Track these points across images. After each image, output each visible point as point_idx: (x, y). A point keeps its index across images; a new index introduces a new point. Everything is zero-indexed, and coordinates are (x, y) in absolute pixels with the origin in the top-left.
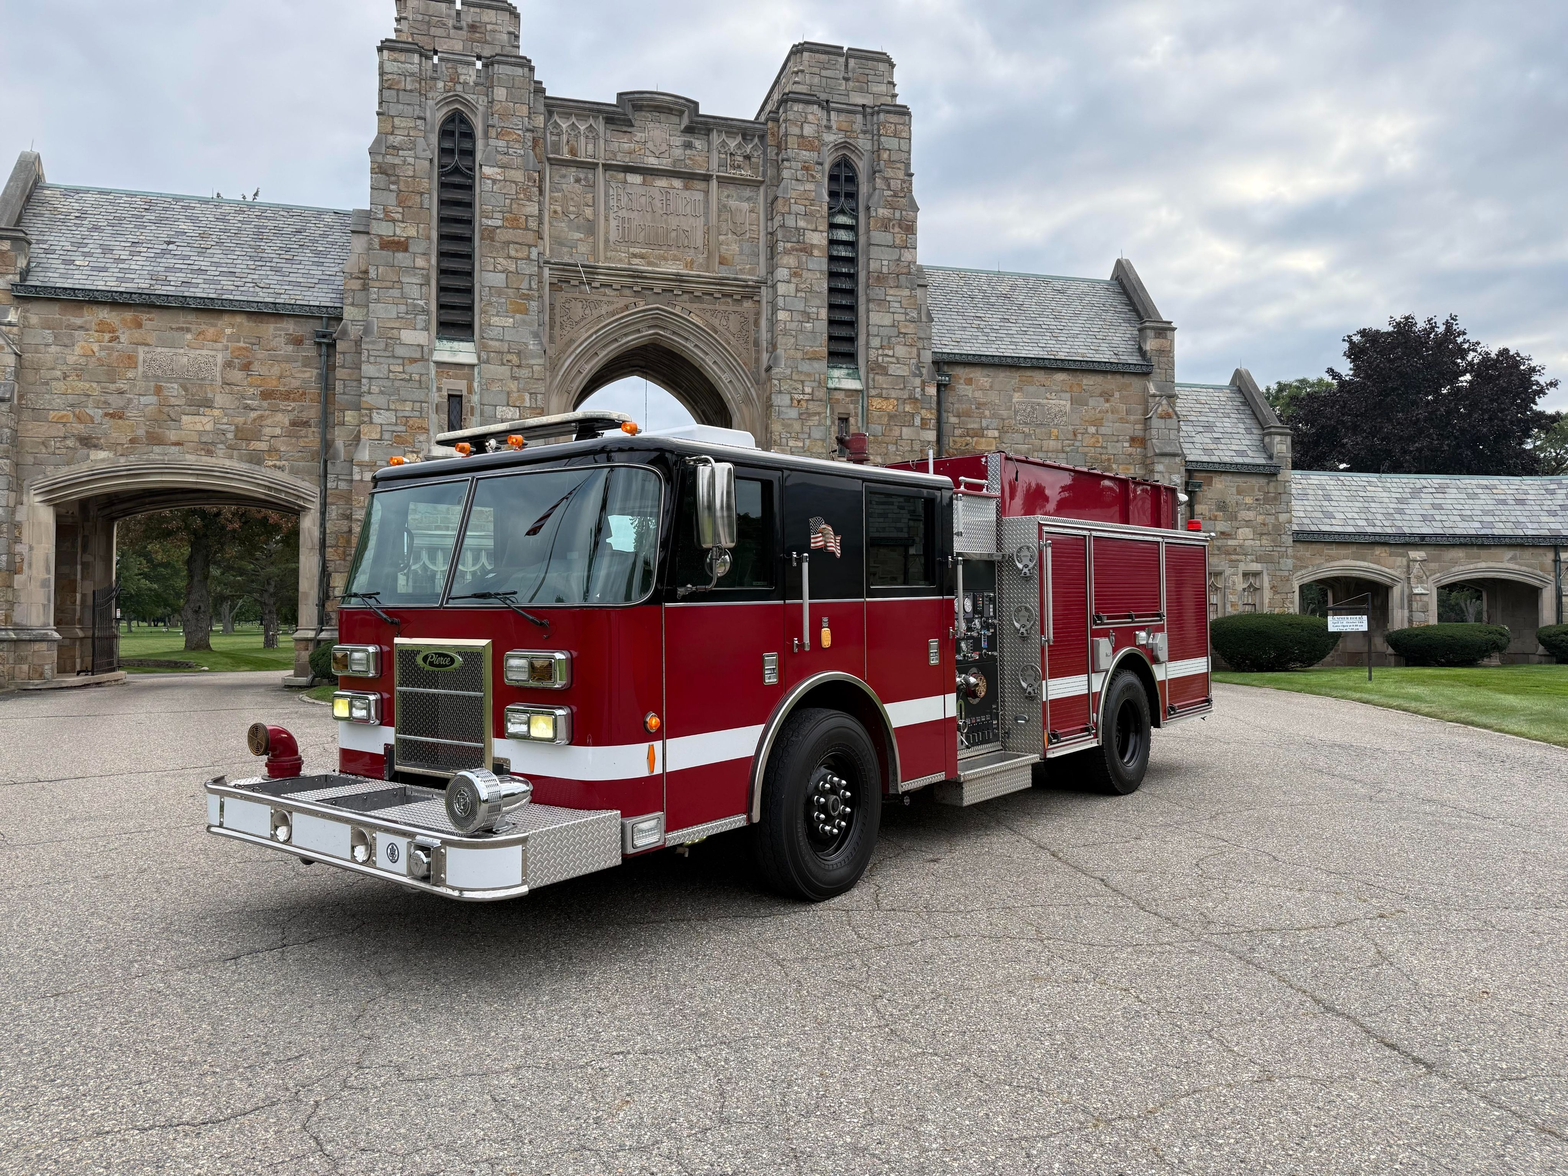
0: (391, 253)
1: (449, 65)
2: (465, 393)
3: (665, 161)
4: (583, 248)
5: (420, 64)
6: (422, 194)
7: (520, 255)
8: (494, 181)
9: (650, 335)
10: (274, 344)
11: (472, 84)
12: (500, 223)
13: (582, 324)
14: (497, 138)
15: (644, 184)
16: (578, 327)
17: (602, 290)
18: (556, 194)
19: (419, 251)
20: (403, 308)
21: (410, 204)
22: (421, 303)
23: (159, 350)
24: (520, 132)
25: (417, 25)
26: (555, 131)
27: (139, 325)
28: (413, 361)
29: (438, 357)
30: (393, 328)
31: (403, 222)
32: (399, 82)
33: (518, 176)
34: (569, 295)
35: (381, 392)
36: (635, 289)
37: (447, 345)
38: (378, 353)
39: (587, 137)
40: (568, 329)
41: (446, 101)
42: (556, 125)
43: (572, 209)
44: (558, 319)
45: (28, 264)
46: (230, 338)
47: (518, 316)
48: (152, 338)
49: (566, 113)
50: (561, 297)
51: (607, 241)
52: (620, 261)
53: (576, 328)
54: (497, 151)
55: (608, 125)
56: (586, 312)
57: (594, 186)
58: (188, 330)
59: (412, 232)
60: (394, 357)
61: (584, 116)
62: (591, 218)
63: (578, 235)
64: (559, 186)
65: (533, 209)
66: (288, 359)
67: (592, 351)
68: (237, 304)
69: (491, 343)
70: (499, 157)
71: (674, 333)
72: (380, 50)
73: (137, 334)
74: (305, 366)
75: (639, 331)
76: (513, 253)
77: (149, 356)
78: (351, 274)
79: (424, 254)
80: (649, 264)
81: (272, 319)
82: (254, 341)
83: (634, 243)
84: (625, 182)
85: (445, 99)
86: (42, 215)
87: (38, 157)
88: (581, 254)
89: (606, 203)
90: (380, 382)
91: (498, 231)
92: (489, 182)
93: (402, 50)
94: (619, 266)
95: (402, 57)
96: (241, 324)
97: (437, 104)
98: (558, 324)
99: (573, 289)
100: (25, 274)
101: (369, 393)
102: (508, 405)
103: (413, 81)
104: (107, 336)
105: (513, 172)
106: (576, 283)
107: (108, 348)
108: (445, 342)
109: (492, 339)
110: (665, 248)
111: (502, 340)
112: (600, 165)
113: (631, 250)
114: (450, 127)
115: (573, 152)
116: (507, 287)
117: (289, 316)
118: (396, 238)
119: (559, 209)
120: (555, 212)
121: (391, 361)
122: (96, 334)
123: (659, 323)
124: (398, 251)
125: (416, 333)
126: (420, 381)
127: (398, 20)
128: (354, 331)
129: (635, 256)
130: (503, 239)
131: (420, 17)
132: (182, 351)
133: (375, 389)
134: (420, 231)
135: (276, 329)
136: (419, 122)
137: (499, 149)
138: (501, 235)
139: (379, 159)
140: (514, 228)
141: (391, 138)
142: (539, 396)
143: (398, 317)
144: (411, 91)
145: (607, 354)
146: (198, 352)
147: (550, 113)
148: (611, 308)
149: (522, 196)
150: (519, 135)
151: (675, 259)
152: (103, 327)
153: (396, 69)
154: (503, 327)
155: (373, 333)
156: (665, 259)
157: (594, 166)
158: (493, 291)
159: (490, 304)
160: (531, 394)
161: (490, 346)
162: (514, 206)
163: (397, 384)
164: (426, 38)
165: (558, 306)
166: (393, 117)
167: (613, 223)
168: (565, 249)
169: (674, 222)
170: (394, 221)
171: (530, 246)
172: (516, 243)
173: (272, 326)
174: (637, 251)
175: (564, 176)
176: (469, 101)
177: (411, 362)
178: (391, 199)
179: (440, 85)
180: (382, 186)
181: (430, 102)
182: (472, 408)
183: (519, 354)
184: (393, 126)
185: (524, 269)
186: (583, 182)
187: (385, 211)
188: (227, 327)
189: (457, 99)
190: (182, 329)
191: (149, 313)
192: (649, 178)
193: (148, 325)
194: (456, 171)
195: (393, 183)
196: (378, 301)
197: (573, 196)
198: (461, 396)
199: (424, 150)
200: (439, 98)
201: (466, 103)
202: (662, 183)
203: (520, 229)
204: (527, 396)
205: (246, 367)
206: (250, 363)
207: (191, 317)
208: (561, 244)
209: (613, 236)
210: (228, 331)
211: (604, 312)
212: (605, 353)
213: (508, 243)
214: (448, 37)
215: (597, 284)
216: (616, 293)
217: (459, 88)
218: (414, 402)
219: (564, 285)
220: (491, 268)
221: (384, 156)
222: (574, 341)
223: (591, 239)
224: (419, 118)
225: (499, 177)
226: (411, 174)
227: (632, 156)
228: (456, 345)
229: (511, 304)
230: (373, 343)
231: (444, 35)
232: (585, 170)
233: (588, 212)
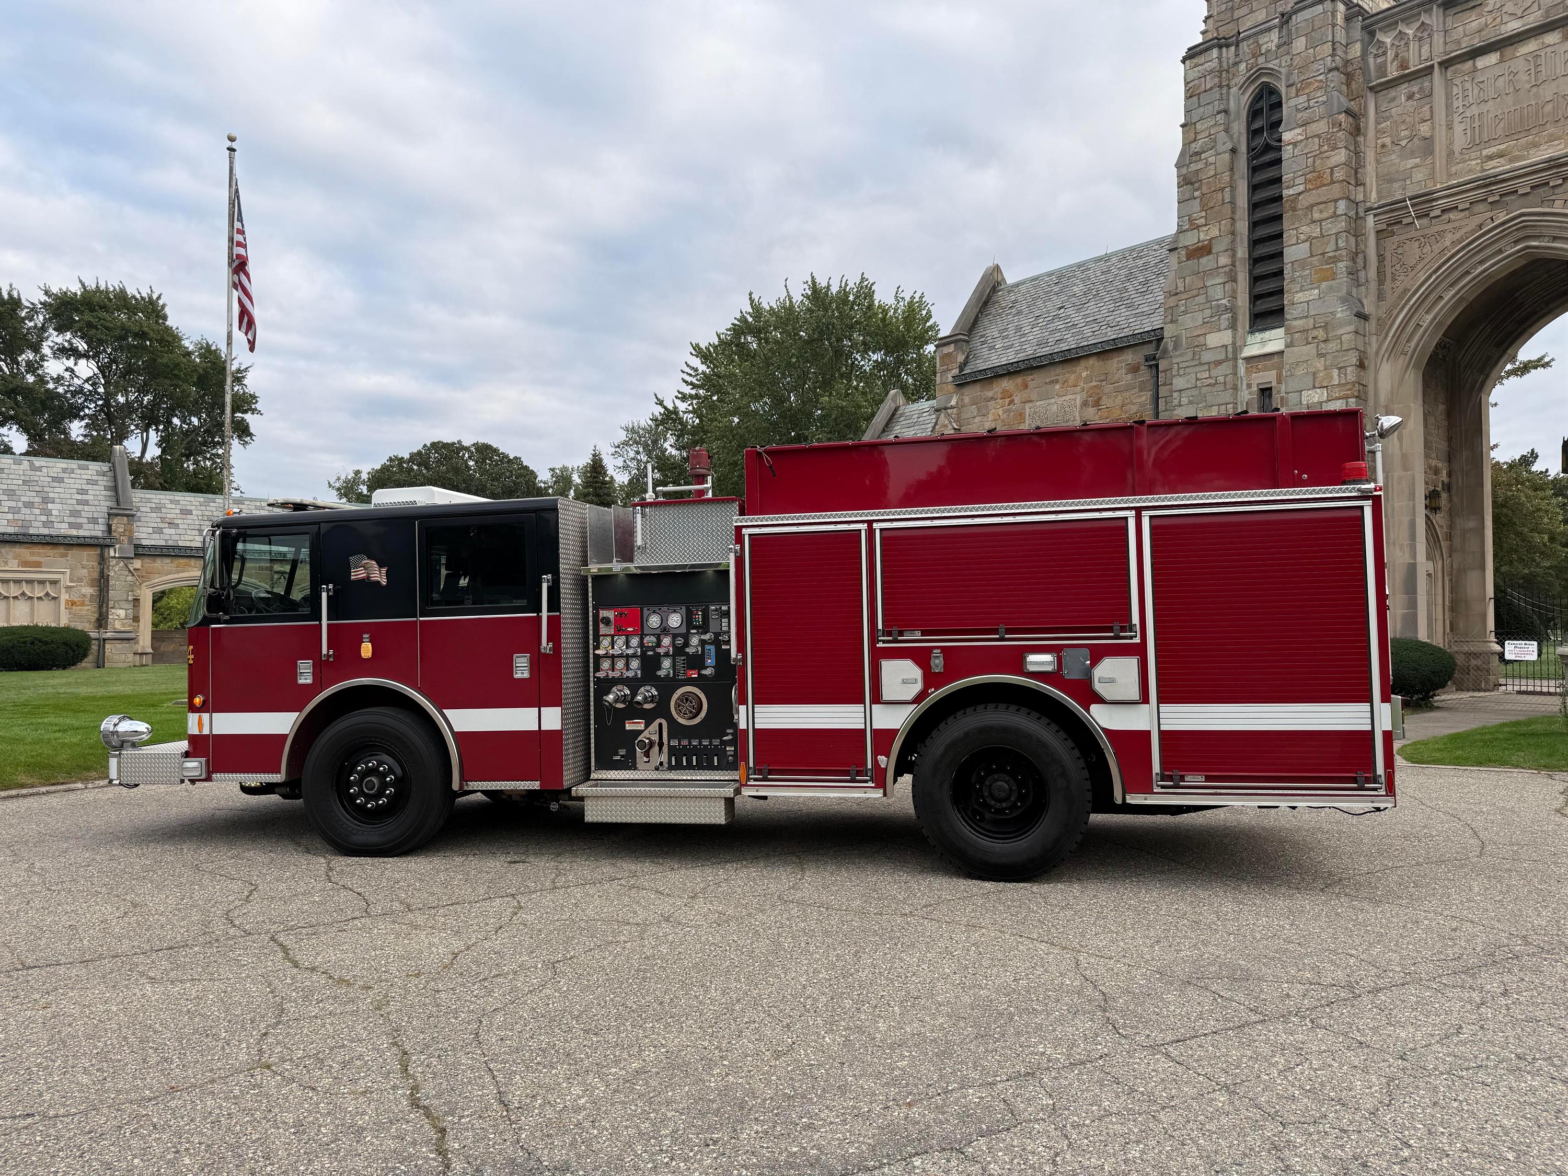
0: (1196, 261)
1: (1251, 41)
2: (1274, 384)
3: (1531, 18)
4: (1418, 176)
5: (1220, 58)
6: (1223, 189)
7: (1325, 215)
8: (1295, 144)
9: (1518, 251)
10: (1117, 377)
11: (1274, 48)
12: (1302, 188)
13: (1419, 267)
14: (1297, 96)
15: (1502, 61)
16: (1416, 271)
17: (1446, 217)
18: (1383, 125)
19: (1222, 249)
20: (1208, 312)
21: (1212, 205)
22: (1224, 301)
23: (1039, 403)
24: (1321, 77)
25: (1222, 17)
26: (1381, 51)
27: (1026, 386)
28: (1218, 363)
29: (1248, 352)
30: (1199, 336)
31: (1206, 225)
32: (1200, 85)
33: (1321, 127)
34: (1403, 237)
35: (1190, 402)
36: (1490, 200)
37: (1258, 336)
38: (1187, 364)
39: (1420, 39)
40: (1399, 278)
41: (1250, 80)
42: (1381, 44)
43: (1403, 134)
44: (1388, 270)
45: (967, 357)
46: (1089, 379)
47: (1324, 285)
48: (1034, 396)
49: (1390, 25)
50: (1390, 244)
51: (1451, 153)
52: (1470, 171)
53: (1411, 274)
54: (1298, 110)
55: (1448, 12)
56: (1425, 251)
57: (1431, 95)
58: (1057, 381)
59: (1214, 232)
60: (1201, 364)
61: (1414, 16)
62: (1428, 135)
63: (1411, 163)
64: (1387, 114)
65: (1340, 156)
66: (1128, 388)
67: (1433, 297)
68: (1087, 348)
69: (1295, 323)
70: (1299, 115)
71: (1555, 239)
72: (1183, 61)
73: (1025, 395)
74: (1141, 391)
75: (1500, 251)
76: (1317, 216)
77: (1032, 410)
78: (1170, 292)
79: (1226, 251)
80: (1511, 161)
81: (1116, 354)
82: (1102, 378)
83: (1488, 142)
84: (1475, 70)
85: (1248, 78)
86: (990, 314)
87: (997, 268)
88: (1418, 182)
89: (1448, 106)
90: (1189, 393)
91: (1301, 197)
92: (1290, 147)
93: (1201, 53)
94: (1462, 180)
95: (1200, 59)
96: (1093, 365)
97: (1240, 88)
98: (1389, 276)
99: (1408, 229)
100: (962, 367)
101: (1180, 406)
102: (1314, 387)
103: (1212, 78)
104: (1007, 401)
105: (1316, 124)
106: (1410, 220)
107: (1009, 411)
108: (1257, 334)
109: (1296, 319)
110: (1534, 131)
111: (1306, 317)
112: (1436, 66)
113: (1485, 152)
114: (1258, 106)
115: (1403, 65)
116: (1312, 256)
117: (1128, 347)
118: (1200, 244)
119: (1387, 141)
120: (1383, 146)
121: (1197, 369)
122: (1000, 401)
123: (1529, 232)
124: (1202, 256)
125: (1220, 334)
126: (1225, 383)
127: (1205, 22)
128: (1170, 347)
129: (1490, 158)
130: (1306, 204)
131: (1224, 7)
132: (1053, 400)
133: (1185, 401)
134: (1222, 227)
135: (1119, 362)
136: (1219, 117)
137: (1299, 107)
138: (1304, 201)
139: (1184, 171)
140: (1317, 188)
141: (1193, 145)
142: (1349, 369)
143: (1204, 323)
144: (1211, 89)
145: (1457, 293)
146: (1064, 398)
147: (1372, 34)
148: (1458, 236)
149: (1326, 148)
150: (1321, 81)
151: (1552, 138)
152: (1007, 395)
153: (1197, 75)
154: (1308, 302)
155: (1182, 345)
156: (1536, 145)
157: (1429, 70)
158: (1296, 266)
159: (1293, 280)
160: (1340, 369)
161: (1294, 327)
162: (1318, 162)
163: (1204, 390)
164: (1230, 25)
165: (1388, 255)
166: (1195, 123)
167: (1458, 128)
168: (1396, 185)
169: (1548, 92)
170: (1198, 227)
171: (1336, 201)
172: (1320, 203)
173: (1115, 360)
174: (1493, 150)
175: (1393, 99)
176: (1272, 69)
177: (1216, 366)
178: (1196, 205)
179: (1243, 66)
180: (1187, 196)
181: (1234, 90)
182: (1282, 398)
183: (1325, 327)
184: (1196, 133)
185: (1329, 229)
186: (1417, 96)
187: (1191, 221)
188: (1083, 371)
189: (1261, 71)
190: (1052, 382)
191: (1032, 374)
192: (1508, 51)
193: (1031, 384)
194: (1268, 148)
195: (1196, 190)
196: (1185, 312)
197: (1404, 116)
198: (1270, 389)
199: (1224, 143)
200: (1242, 81)
201: (1272, 73)
202: (1531, 46)
203: (1325, 185)
204: (1335, 373)
205: (1097, 403)
206: (1100, 399)
207: (1059, 370)
208: (1391, 181)
209: (1460, 142)
210: (1084, 374)
211: (1448, 243)
212: (1452, 293)
213: (1311, 207)
214: (1252, 12)
215: (1437, 212)
216: (1463, 214)
217: (1261, 60)
218: (1219, 405)
219: (1395, 228)
220: (1294, 241)
221: (1188, 166)
222: (1409, 290)
223: (1429, 161)
224: (1219, 113)
225: (1300, 138)
226: (1212, 173)
227: (1483, 33)
228: (1267, 335)
229: (1316, 273)
230: (1181, 355)
231: (1248, 12)
232: (1419, 80)
233: (1424, 129)
